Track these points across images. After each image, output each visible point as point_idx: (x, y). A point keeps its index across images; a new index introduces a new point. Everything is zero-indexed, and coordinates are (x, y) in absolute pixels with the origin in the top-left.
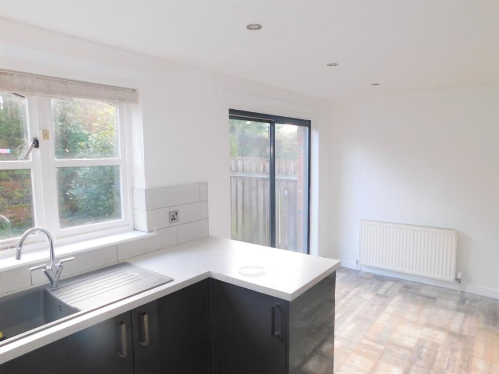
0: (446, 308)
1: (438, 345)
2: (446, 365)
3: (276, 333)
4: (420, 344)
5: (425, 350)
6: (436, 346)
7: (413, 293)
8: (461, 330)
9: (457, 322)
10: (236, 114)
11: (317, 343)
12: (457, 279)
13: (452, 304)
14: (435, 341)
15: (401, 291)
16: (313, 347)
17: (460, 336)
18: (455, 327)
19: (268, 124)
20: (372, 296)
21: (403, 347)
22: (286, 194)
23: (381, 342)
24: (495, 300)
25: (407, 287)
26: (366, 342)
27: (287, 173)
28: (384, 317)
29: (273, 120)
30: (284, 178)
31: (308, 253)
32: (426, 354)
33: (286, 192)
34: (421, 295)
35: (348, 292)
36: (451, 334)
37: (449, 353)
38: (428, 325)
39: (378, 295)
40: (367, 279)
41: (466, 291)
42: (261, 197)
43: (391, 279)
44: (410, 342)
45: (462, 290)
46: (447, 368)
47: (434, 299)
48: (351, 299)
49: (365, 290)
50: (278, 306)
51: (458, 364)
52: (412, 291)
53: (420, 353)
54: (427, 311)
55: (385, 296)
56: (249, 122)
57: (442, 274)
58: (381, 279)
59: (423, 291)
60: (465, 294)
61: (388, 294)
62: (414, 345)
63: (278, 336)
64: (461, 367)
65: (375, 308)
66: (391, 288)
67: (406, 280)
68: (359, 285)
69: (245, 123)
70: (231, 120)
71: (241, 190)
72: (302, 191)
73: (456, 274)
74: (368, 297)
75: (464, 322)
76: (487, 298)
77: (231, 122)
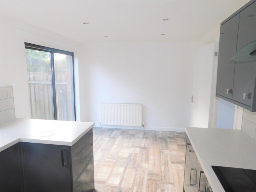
0: (139, 138)
1: (137, 154)
2: (140, 161)
3: (65, 164)
4: (130, 155)
5: (132, 157)
6: (136, 154)
7: (126, 134)
8: (145, 145)
9: (143, 142)
10: (29, 46)
11: (84, 166)
12: (142, 125)
13: (141, 136)
14: (136, 153)
15: (121, 134)
16: (82, 168)
17: (145, 148)
18: (143, 145)
19: (50, 53)
20: (108, 139)
21: (123, 158)
22: (61, 92)
23: (114, 158)
24: (156, 131)
25: (123, 132)
26: (108, 160)
27: (61, 81)
28: (115, 147)
29: (52, 51)
30: (59, 84)
31: (75, 121)
32: (132, 159)
33: (61, 91)
34: (129, 134)
35: (97, 139)
36: (142, 148)
37: (141, 156)
38: (132, 147)
39: (111, 137)
40: (105, 131)
41: (146, 129)
42: (46, 94)
43: (116, 129)
44: (126, 155)
45: (144, 129)
46: (141, 162)
47: (134, 135)
48: (99, 142)
49: (105, 136)
50: (64, 150)
51: (144, 159)
52: (126, 133)
53: (130, 159)
54: (132, 141)
55: (114, 137)
56: (37, 51)
57: (135, 124)
58: (112, 130)
59: (130, 133)
60: (146, 131)
61: (115, 137)
62: (128, 156)
63: (65, 165)
64: (145, 160)
65: (110, 144)
66: (116, 133)
67: (122, 129)
68: (102, 134)
69: (35, 52)
70: (26, 49)
71: (33, 91)
72: (70, 90)
73: (142, 123)
74: (107, 139)
75: (146, 142)
76: (153, 131)
77: (26, 50)
